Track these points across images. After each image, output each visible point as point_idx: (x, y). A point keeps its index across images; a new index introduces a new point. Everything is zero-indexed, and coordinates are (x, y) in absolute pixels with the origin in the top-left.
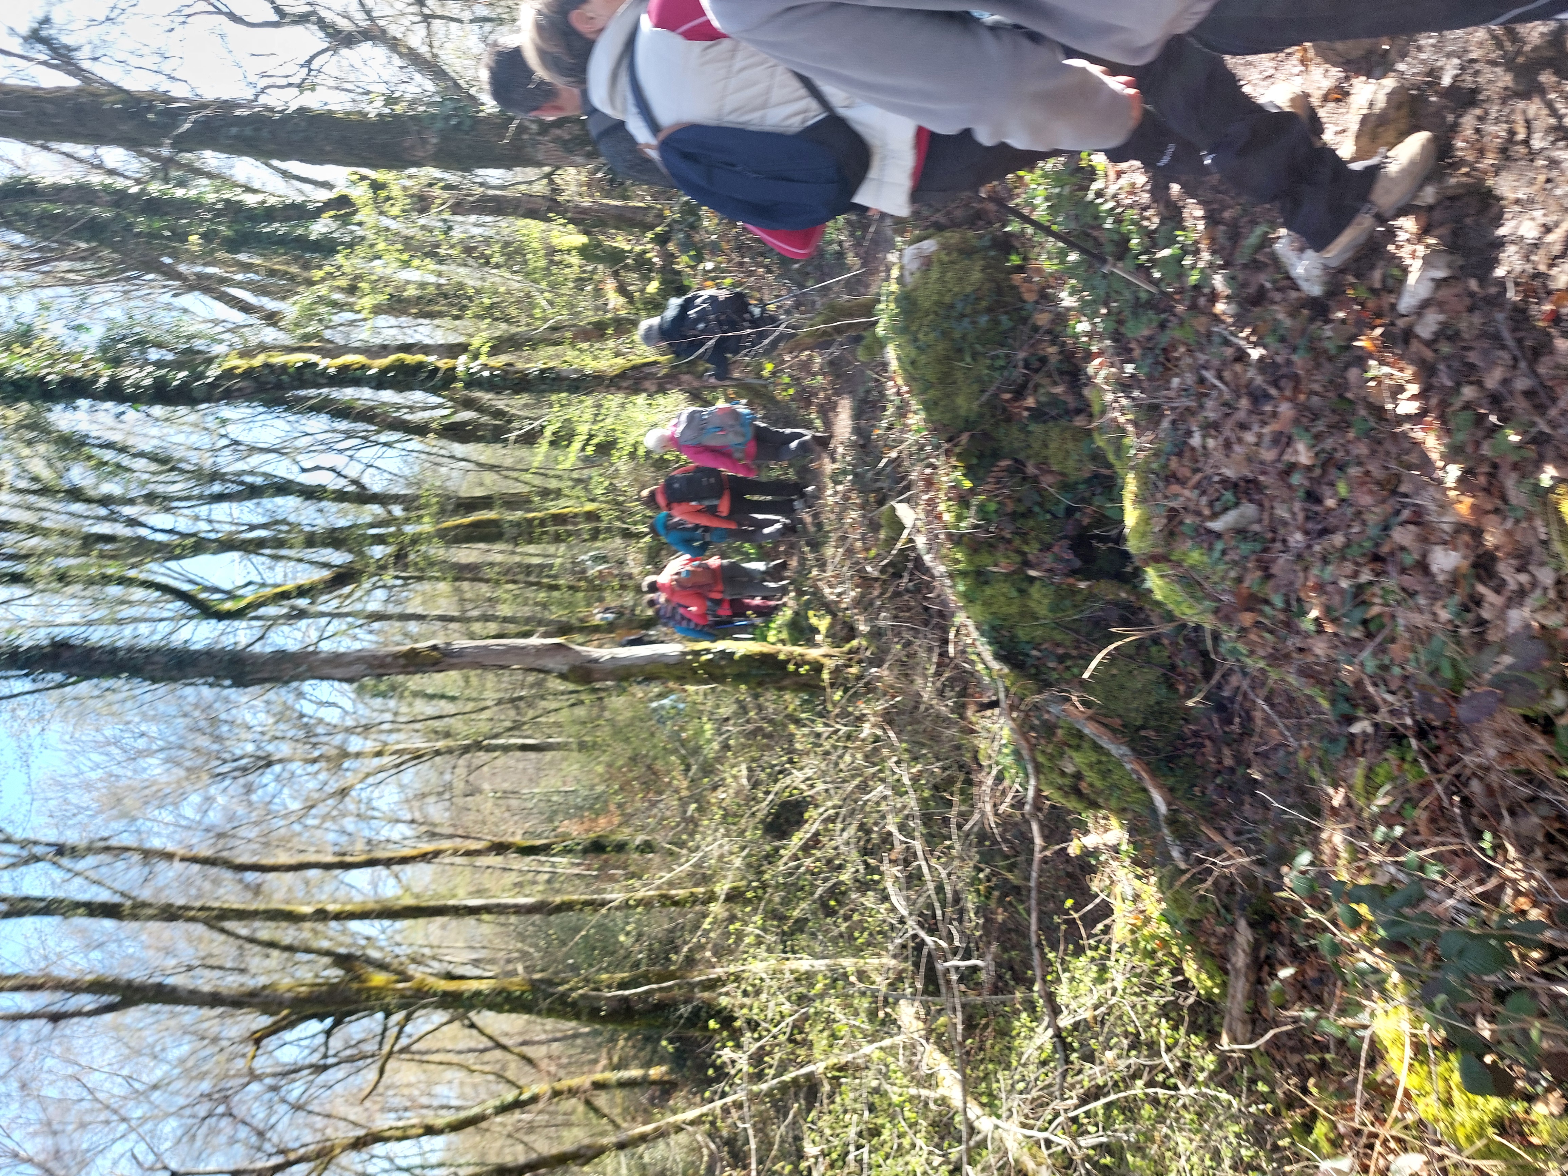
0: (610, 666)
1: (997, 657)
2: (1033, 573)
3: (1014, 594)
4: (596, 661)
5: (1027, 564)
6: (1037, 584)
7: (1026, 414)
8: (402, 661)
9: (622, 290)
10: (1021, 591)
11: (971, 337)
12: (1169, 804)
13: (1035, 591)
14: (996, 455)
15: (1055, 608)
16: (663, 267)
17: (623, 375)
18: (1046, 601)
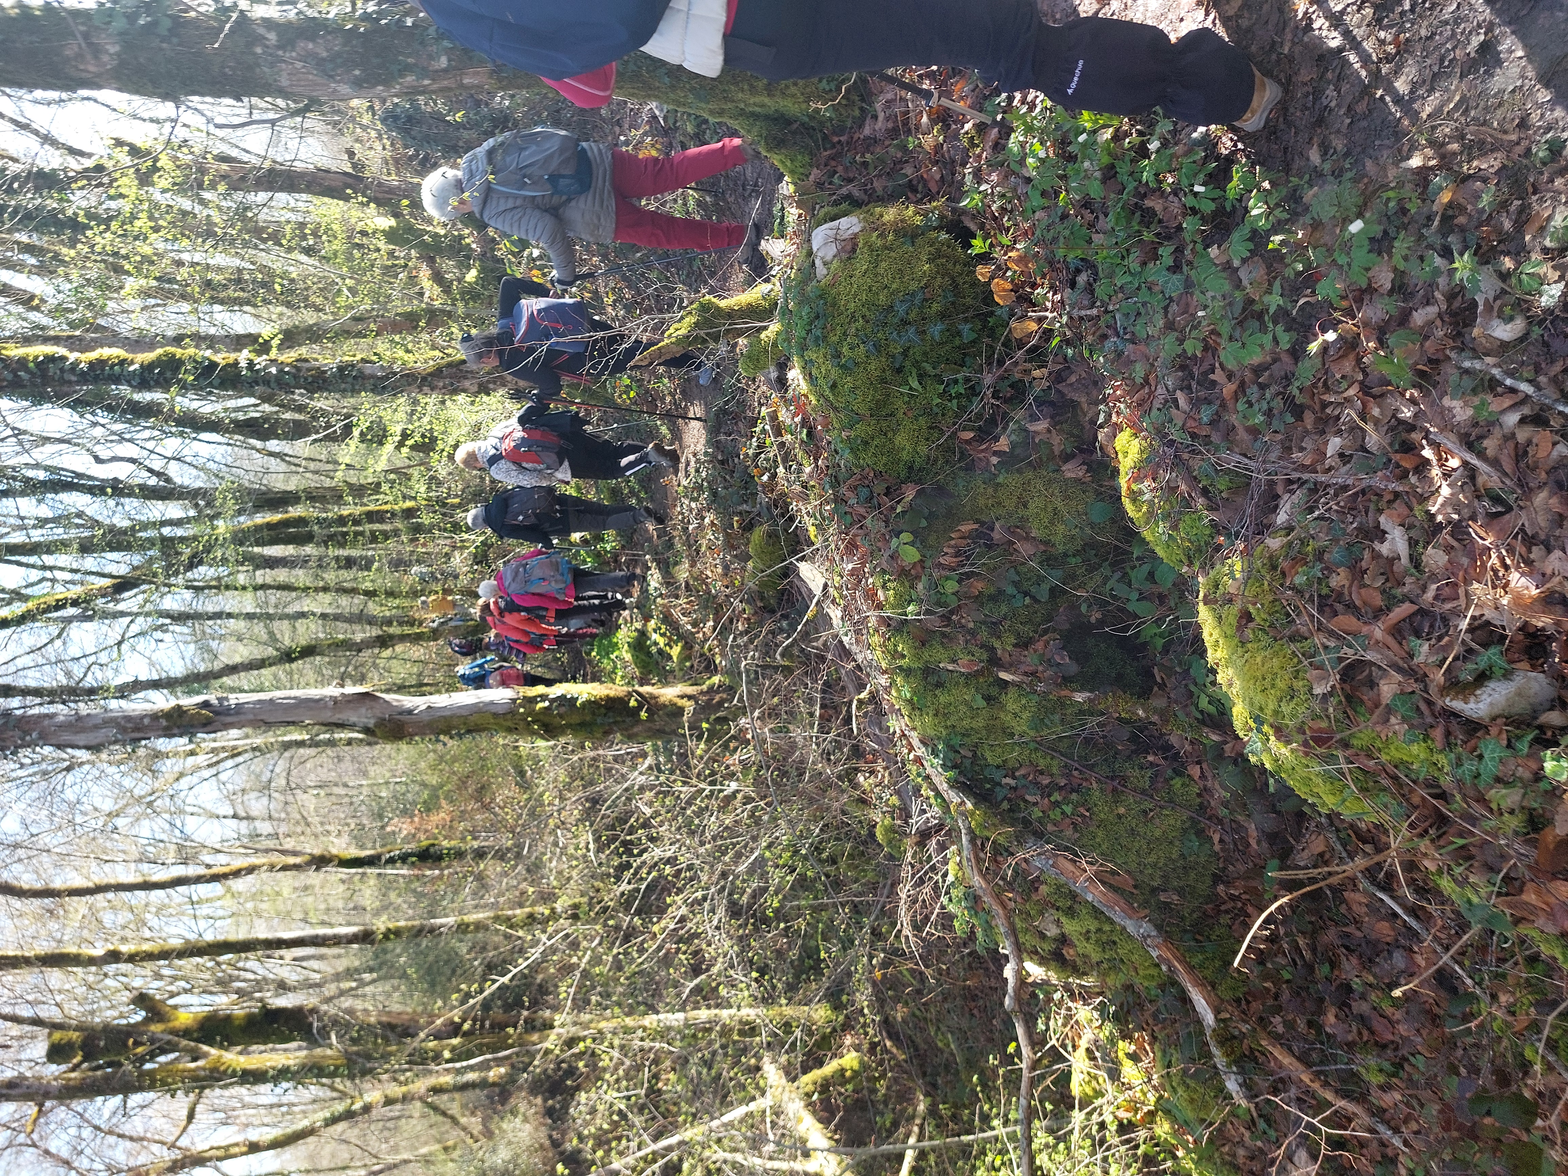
0: (426, 718)
1: (954, 784)
2: (1003, 675)
3: (981, 703)
4: (410, 712)
5: (995, 661)
6: (1012, 692)
7: (995, 460)
8: (164, 723)
9: (438, 277)
10: (988, 699)
11: (916, 352)
12: (1217, 1011)
13: (1011, 702)
14: (953, 517)
15: (1038, 723)
16: (484, 254)
17: (438, 373)
18: (1026, 715)
